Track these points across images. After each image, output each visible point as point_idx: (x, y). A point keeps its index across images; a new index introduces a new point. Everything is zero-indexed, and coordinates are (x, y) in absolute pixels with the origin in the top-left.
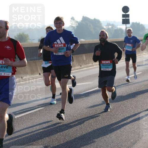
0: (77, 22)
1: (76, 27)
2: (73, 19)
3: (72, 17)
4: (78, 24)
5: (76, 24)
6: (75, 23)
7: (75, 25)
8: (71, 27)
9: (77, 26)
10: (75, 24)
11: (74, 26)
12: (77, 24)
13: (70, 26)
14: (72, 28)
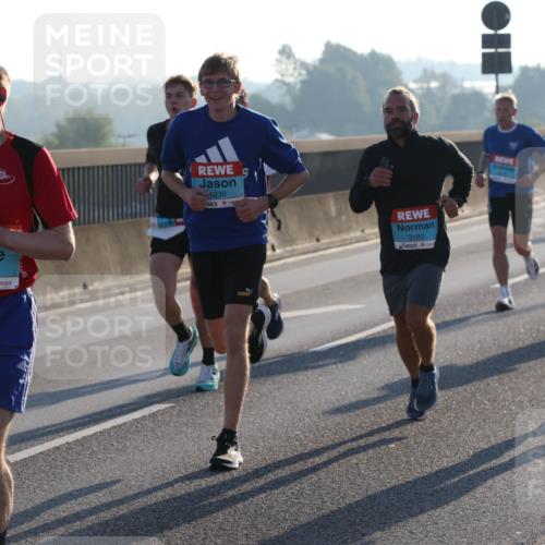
0: (304, 65)
1: (298, 86)
2: (286, 52)
3: (284, 47)
4: (309, 73)
5: (300, 74)
6: (295, 69)
7: (294, 77)
8: (278, 84)
9: (303, 82)
10: (296, 74)
11: (290, 80)
12: (304, 72)
13: (277, 81)
14: (285, 88)
